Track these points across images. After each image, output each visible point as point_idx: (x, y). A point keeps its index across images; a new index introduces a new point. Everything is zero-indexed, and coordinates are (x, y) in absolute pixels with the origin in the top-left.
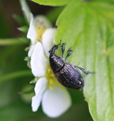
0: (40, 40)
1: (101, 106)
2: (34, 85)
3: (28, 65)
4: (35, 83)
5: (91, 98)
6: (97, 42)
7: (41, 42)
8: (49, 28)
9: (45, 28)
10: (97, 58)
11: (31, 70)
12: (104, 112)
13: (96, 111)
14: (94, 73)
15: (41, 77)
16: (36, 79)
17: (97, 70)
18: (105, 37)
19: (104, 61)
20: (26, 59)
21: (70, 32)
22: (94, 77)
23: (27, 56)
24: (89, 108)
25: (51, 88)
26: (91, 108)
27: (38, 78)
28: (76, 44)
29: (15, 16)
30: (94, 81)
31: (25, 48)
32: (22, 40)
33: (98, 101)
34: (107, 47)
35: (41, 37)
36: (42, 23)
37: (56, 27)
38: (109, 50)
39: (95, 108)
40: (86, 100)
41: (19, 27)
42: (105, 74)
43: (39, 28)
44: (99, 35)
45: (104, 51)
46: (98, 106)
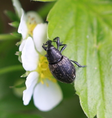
0: (30, 35)
1: (92, 99)
2: (25, 79)
3: (19, 59)
4: (26, 77)
5: (82, 91)
6: (88, 37)
7: (32, 37)
8: (39, 23)
9: (36, 24)
10: (88, 52)
11: (22, 64)
12: (96, 105)
13: (87, 104)
14: (85, 67)
15: (32, 71)
16: (27, 73)
17: (88, 64)
18: (95, 32)
19: (94, 55)
20: (17, 54)
21: (60, 27)
22: (85, 71)
23: (18, 50)
24: (80, 101)
25: (42, 82)
26: (82, 101)
27: (29, 72)
28: (67, 38)
29: (6, 12)
30: (85, 75)
31: (16, 43)
32: (12, 35)
33: (89, 95)
34: (98, 41)
35: (32, 32)
36: (33, 19)
37: (47, 22)
38: (100, 44)
39: (86, 101)
40: (77, 93)
41: (10, 22)
42: (96, 68)
43: (30, 24)
44: (89, 30)
45: (95, 45)
46: (89, 99)
